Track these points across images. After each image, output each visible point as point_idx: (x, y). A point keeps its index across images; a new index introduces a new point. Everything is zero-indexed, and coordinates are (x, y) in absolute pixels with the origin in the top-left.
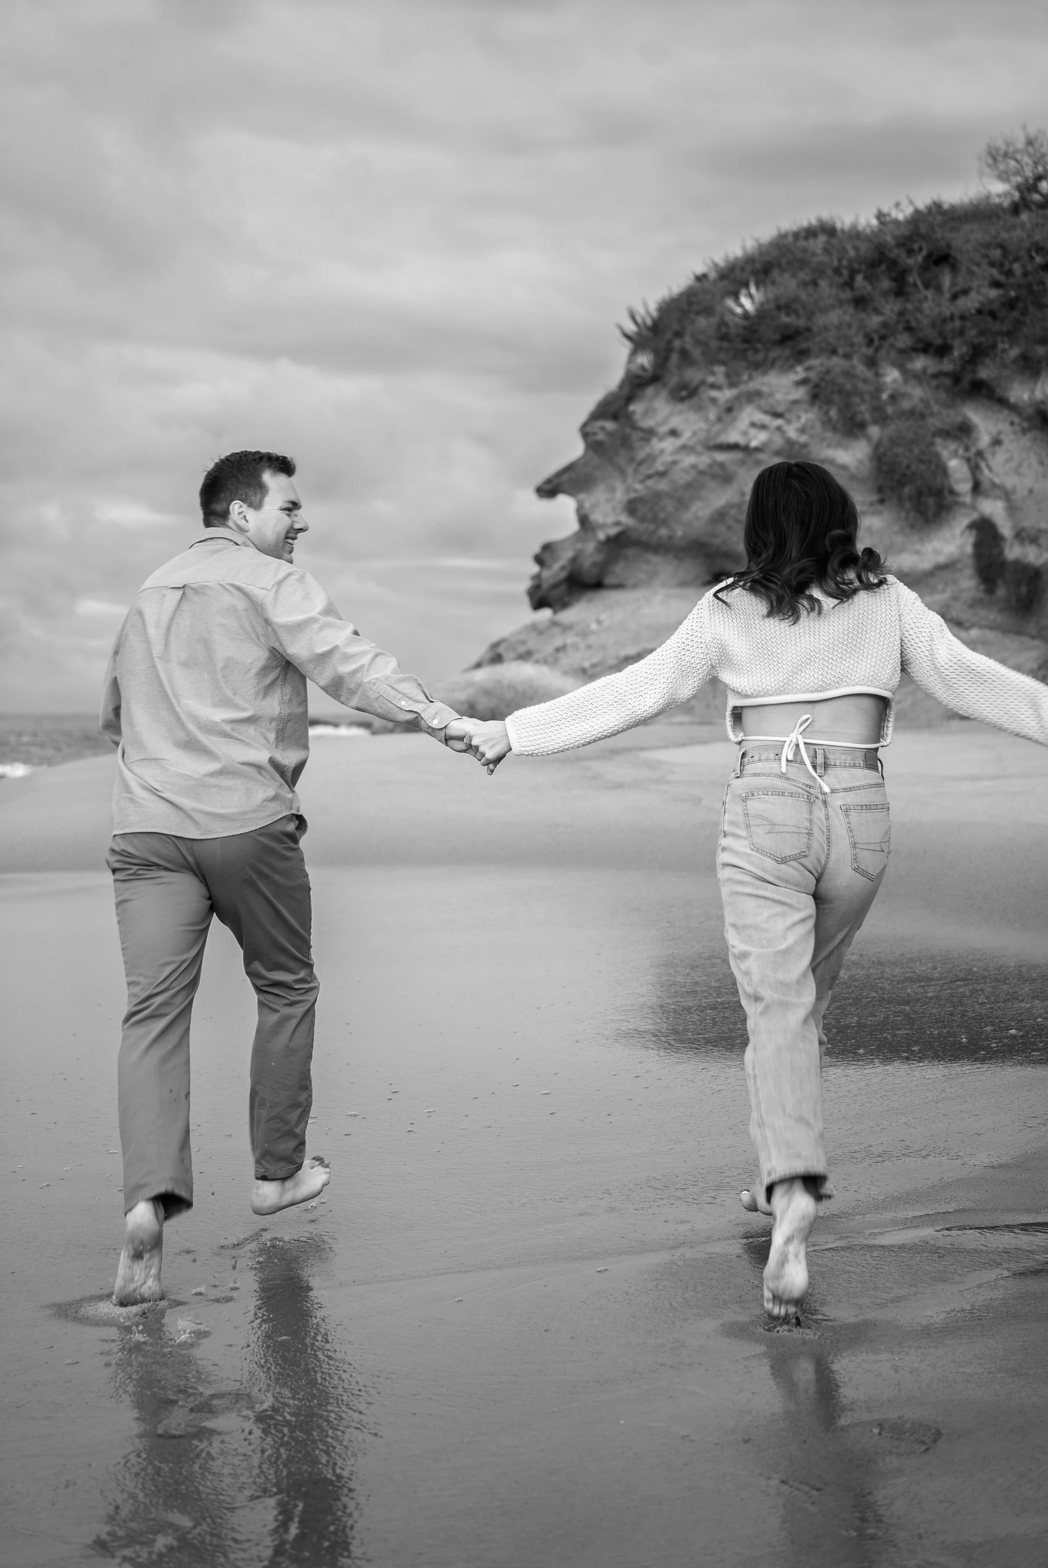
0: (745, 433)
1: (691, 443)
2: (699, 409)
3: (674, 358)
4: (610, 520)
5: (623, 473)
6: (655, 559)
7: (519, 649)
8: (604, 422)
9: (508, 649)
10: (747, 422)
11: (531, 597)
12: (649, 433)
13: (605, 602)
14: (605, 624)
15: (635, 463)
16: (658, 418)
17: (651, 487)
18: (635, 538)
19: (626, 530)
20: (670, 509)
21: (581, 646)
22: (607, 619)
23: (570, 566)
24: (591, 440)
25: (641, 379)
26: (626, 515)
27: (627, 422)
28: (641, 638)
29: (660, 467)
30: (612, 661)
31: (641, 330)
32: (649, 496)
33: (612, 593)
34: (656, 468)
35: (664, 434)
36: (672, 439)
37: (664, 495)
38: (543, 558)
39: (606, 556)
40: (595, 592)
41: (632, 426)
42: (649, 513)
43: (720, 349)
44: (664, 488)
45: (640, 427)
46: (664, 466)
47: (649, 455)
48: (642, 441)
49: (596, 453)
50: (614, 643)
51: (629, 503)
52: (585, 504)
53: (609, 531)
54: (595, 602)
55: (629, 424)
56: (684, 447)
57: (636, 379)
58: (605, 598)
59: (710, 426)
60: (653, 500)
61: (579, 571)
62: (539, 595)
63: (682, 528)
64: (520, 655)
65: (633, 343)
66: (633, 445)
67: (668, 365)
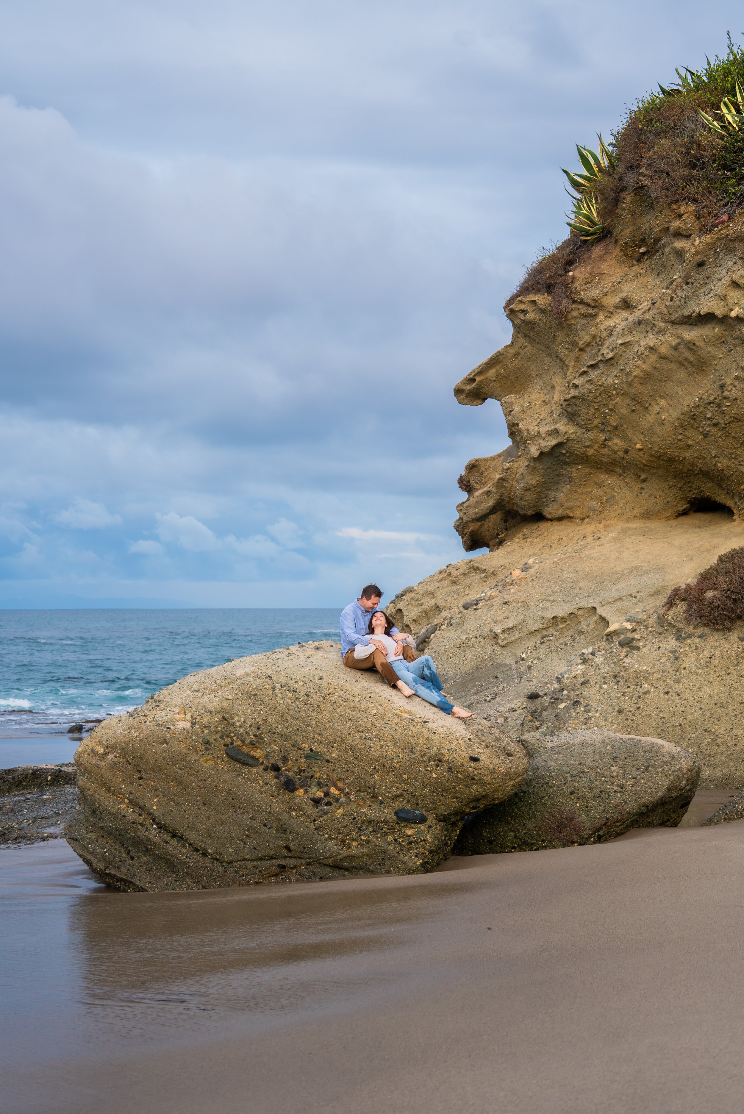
0: (723, 298)
1: (648, 316)
2: (661, 270)
3: (628, 198)
4: (544, 429)
5: (563, 365)
6: (610, 480)
7: (424, 604)
8: (537, 296)
9: (411, 604)
10: (726, 281)
11: (462, 534)
12: (594, 307)
13: (545, 539)
14: (532, 571)
15: (577, 349)
16: (605, 286)
17: (595, 380)
18: (580, 452)
19: (565, 441)
20: (624, 411)
21: (497, 602)
22: (536, 563)
23: (497, 492)
24: (519, 322)
25: (587, 236)
26: (565, 420)
27: (565, 293)
28: (576, 591)
29: (608, 353)
30: (534, 624)
31: (593, 173)
32: (595, 394)
33: (556, 528)
34: (603, 354)
35: (614, 307)
36: (625, 314)
37: (614, 392)
38: (469, 482)
39: (541, 477)
40: (535, 526)
41: (571, 299)
42: (595, 417)
43: (688, 180)
44: (613, 381)
45: (582, 299)
46: (612, 350)
47: (594, 337)
48: (584, 318)
49: (527, 339)
50: (540, 598)
51: (568, 405)
52: (517, 409)
53: (544, 444)
54: (531, 540)
55: (567, 296)
56: (640, 323)
57: (580, 236)
58: (546, 534)
59: (674, 291)
60: (600, 399)
61: (510, 497)
62: (471, 531)
63: (641, 437)
64: (425, 612)
65: (581, 190)
66: (574, 324)
67: (619, 211)
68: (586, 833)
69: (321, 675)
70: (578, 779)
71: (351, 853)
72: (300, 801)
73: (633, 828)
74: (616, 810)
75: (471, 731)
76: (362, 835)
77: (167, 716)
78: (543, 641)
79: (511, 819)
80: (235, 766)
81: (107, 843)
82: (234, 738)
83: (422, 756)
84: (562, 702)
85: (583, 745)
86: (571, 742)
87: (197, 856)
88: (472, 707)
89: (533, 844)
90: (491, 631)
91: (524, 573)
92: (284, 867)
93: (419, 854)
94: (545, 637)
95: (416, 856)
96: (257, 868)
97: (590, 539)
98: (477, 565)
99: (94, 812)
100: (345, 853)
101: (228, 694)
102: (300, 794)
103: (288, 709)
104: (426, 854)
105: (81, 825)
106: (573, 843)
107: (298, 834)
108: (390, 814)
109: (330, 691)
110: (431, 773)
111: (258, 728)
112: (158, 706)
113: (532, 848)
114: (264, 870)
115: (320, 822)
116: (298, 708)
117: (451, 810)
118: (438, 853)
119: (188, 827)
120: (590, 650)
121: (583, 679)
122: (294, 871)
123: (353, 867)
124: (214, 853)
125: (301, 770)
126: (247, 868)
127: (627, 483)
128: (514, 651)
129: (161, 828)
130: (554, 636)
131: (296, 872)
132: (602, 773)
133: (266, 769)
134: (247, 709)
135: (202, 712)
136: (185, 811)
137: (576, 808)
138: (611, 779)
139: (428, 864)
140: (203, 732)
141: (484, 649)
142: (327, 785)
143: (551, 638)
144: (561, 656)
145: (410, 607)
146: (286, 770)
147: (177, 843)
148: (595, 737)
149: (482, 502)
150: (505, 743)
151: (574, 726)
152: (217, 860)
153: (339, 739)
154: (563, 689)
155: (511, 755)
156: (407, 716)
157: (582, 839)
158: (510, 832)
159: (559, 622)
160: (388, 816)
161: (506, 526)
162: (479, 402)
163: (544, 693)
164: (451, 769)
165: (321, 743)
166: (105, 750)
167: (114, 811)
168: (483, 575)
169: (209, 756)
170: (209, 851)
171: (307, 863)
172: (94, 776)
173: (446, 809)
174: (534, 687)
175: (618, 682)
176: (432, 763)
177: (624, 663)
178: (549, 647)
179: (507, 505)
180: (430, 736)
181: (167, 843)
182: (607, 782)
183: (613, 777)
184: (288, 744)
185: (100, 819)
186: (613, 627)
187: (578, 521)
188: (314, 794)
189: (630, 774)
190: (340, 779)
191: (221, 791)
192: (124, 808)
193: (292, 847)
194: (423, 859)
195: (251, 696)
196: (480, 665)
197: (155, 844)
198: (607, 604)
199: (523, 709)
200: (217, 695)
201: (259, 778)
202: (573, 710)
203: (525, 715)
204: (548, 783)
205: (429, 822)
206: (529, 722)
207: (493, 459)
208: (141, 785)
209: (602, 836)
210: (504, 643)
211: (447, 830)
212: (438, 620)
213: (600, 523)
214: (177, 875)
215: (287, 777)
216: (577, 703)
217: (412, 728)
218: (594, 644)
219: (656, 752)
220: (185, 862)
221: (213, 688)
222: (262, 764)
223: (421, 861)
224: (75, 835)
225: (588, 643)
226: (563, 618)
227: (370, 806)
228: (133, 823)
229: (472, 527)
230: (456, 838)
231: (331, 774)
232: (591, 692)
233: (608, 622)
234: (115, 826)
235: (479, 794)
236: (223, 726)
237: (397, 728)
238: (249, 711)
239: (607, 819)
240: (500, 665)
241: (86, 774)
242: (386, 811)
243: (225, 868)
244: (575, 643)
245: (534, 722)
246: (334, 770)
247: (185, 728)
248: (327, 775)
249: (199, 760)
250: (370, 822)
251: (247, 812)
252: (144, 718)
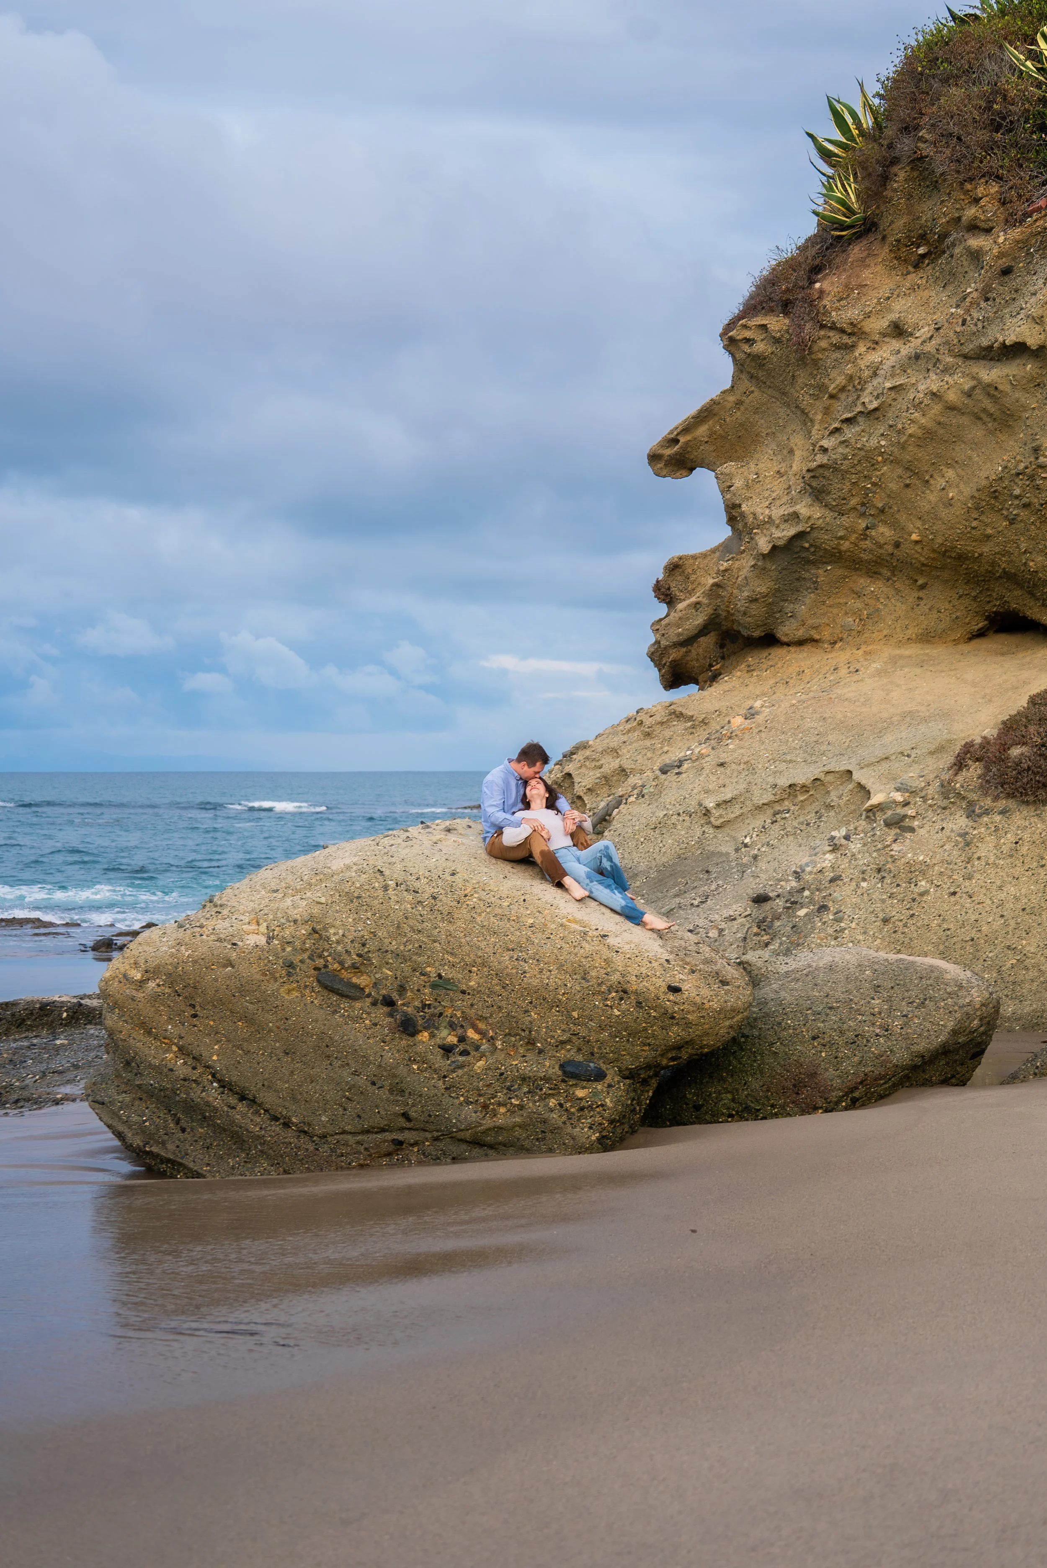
0: (1038, 321)
1: (930, 347)
2: (949, 279)
3: (901, 174)
4: (777, 513)
5: (806, 419)
6: (873, 587)
7: (604, 766)
8: (768, 318)
9: (585, 766)
10: (1043, 296)
11: (659, 665)
12: (850, 334)
13: (778, 672)
14: (759, 718)
15: (827, 396)
16: (868, 303)
17: (853, 441)
18: (830, 546)
19: (808, 529)
20: (893, 486)
21: (709, 763)
22: (766, 707)
23: (710, 604)
24: (743, 356)
25: (842, 230)
26: (808, 500)
27: (809, 314)
28: (824, 747)
29: (871, 401)
30: (762, 795)
31: (851, 138)
32: (852, 461)
33: (794, 655)
34: (864, 403)
35: (880, 333)
36: (895, 344)
37: (880, 459)
38: (669, 589)
39: (773, 583)
40: (765, 653)
41: (818, 322)
42: (852, 495)
43: (989, 148)
44: (879, 442)
45: (834, 323)
46: (877, 397)
47: (851, 378)
48: (837, 351)
49: (754, 381)
50: (771, 757)
51: (813, 477)
52: (738, 483)
53: (777, 534)
54: (759, 673)
55: (812, 319)
56: (917, 357)
57: (832, 230)
58: (779, 665)
59: (968, 311)
60: (859, 468)
61: (728, 612)
62: (672, 661)
63: (919, 524)
64: (605, 777)
65: (833, 162)
66: (821, 359)
67: (888, 193)
68: (834, 1094)
69: (453, 868)
70: (823, 1017)
71: (498, 1124)
72: (424, 1049)
73: (902, 1087)
74: (878, 1061)
75: (669, 949)
76: (513, 1098)
77: (232, 926)
78: (775, 819)
79: (728, 1075)
80: (329, 999)
81: (147, 1108)
82: (329, 958)
83: (599, 985)
84: (802, 907)
85: (831, 968)
86: (814, 965)
87: (276, 1127)
88: (672, 914)
89: (758, 1110)
90: (700, 805)
91: (748, 721)
92: (401, 1143)
93: (594, 1125)
94: (778, 814)
95: (590, 1128)
96: (362, 1145)
97: (843, 672)
98: (680, 709)
99: (128, 1063)
100: (488, 1123)
101: (320, 896)
102: (424, 1040)
103: (406, 918)
104: (604, 1124)
105: (109, 1082)
106: (815, 1109)
107: (421, 1096)
108: (553, 1068)
109: (466, 892)
110: (612, 1009)
111: (364, 945)
112: (220, 913)
113: (757, 1116)
114: (372, 1147)
115: (453, 1078)
116: (421, 915)
117: (641, 1062)
118: (622, 1124)
119: (263, 1085)
120: (843, 832)
121: (832, 875)
122: (416, 1149)
123: (500, 1144)
124: (300, 1123)
125: (426, 1005)
126: (347, 1145)
127: (898, 591)
128: (733, 833)
129: (224, 1087)
130: (791, 812)
131: (418, 1151)
132: (858, 1010)
133: (374, 1004)
134: (347, 918)
135: (283, 921)
136: (258, 1063)
137: (821, 1059)
138: (871, 1018)
139: (608, 1139)
140: (284, 950)
141: (691, 832)
142: (462, 1026)
143: (787, 815)
144: (800, 840)
145: (583, 770)
146: (403, 1005)
147: (247, 1109)
148: (848, 957)
149: (688, 619)
150: (719, 966)
151: (819, 941)
152: (305, 1132)
153: (479, 961)
154: (803, 889)
155: (728, 984)
156: (578, 927)
157: (829, 1103)
158: (726, 1093)
159: (798, 792)
160: (551, 1071)
161: (723, 652)
162: (684, 472)
163: (776, 894)
164: (640, 1003)
165: (454, 966)
166: (143, 976)
167: (157, 1062)
168: (689, 724)
169: (292, 984)
170: (294, 1120)
171: (433, 1137)
172: (128, 1012)
173: (633, 1060)
174: (761, 885)
175: (884, 878)
176: (614, 994)
177: (892, 850)
178: (783, 828)
179: (723, 623)
180: (610, 956)
181: (233, 1108)
182: (865, 1021)
183: (874, 1015)
184: (406, 967)
185: (136, 1075)
186: (875, 800)
187: (826, 646)
188: (444, 1039)
189: (899, 1010)
190: (482, 1018)
191: (309, 1035)
192: (171, 1059)
193: (413, 1114)
194: (600, 1132)
195: (351, 898)
196: (684, 854)
197: (216, 1110)
198: (868, 765)
199: (745, 917)
200: (304, 897)
201: (365, 1016)
202: (818, 919)
203: (748, 926)
204: (780, 1024)
205: (608, 1079)
206: (754, 936)
207: (704, 555)
208: (195, 1026)
209: (858, 1100)
210: (718, 823)
211: (635, 1090)
212: (624, 789)
213: (858, 649)
214: (248, 1154)
215: (405, 1014)
216: (823, 908)
217: (584, 944)
218: (848, 823)
219: (937, 978)
220: (258, 1136)
221: (298, 887)
222: (369, 995)
223: (597, 1135)
224: (101, 1097)
225: (841, 822)
226: (804, 786)
227: (524, 1056)
228: (185, 1080)
229: (674, 654)
230: (648, 1101)
231: (467, 1011)
232: (843, 893)
233: (869, 792)
234: (158, 1084)
235: (681, 1040)
236: (312, 941)
237: (564, 945)
238: (350, 920)
239: (866, 1075)
240: (713, 854)
241: (117, 1010)
242: (548, 1064)
243: (316, 1144)
244: (821, 821)
245: (762, 936)
246: (472, 1005)
247: (258, 944)
248: (463, 1012)
249: (278, 990)
250: (524, 1079)
251: (348, 1064)
252: (198, 929)
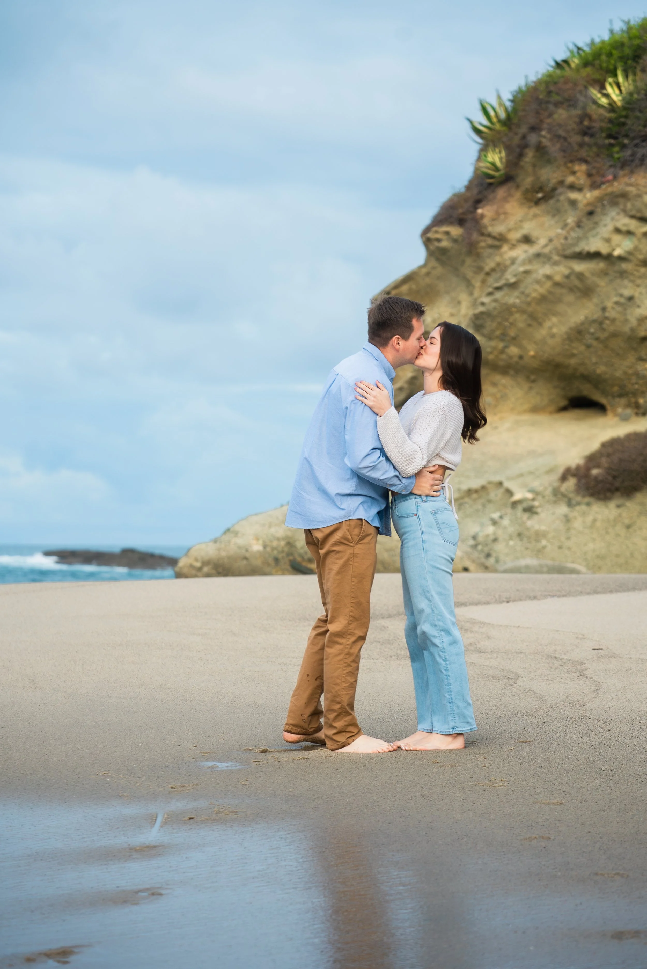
0: (608, 240)
1: (547, 250)
2: (556, 212)
3: (530, 154)
5: (469, 284)
6: (504, 381)
8: (450, 227)
10: (610, 227)
12: (499, 240)
15: (483, 273)
16: (509, 223)
17: (500, 300)
20: (521, 325)
24: (433, 247)
25: (492, 179)
27: (475, 227)
28: (485, 469)
29: (511, 278)
31: (493, 123)
32: (499, 310)
34: (506, 279)
35: (516, 241)
36: (525, 247)
37: (515, 310)
41: (481, 232)
42: (497, 329)
43: (581, 145)
44: (515, 301)
45: (490, 233)
46: (515, 276)
47: (498, 264)
48: (491, 248)
49: (439, 261)
51: (476, 318)
55: (477, 230)
56: (538, 255)
57: (484, 178)
59: (568, 232)
60: (502, 314)
63: (535, 346)
65: (483, 137)
66: (481, 252)
67: (522, 163)
77: (244, 541)
78: (460, 508)
82: (296, 556)
85: (527, 567)
94: (462, 505)
120: (498, 514)
121: (493, 537)
127: (518, 383)
130: (469, 504)
135: (271, 538)
140: (273, 552)
143: (467, 506)
144: (474, 519)
154: (478, 545)
159: (473, 493)
169: (278, 568)
177: (526, 524)
178: (465, 512)
186: (517, 496)
198: (512, 479)
213: (496, 416)
218: (501, 510)
221: (276, 523)
225: (497, 509)
226: (476, 490)
233: (513, 493)
236: (288, 548)
244: (486, 509)
247: (259, 549)
